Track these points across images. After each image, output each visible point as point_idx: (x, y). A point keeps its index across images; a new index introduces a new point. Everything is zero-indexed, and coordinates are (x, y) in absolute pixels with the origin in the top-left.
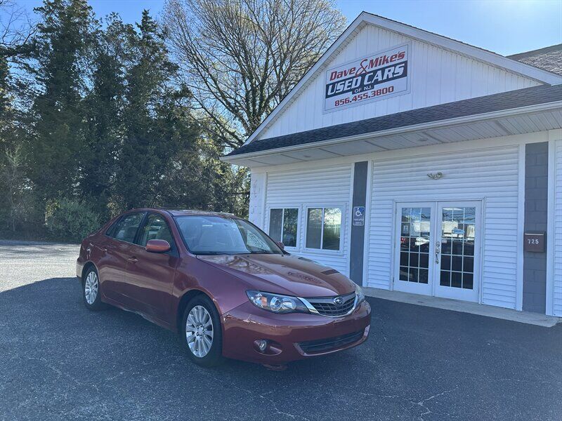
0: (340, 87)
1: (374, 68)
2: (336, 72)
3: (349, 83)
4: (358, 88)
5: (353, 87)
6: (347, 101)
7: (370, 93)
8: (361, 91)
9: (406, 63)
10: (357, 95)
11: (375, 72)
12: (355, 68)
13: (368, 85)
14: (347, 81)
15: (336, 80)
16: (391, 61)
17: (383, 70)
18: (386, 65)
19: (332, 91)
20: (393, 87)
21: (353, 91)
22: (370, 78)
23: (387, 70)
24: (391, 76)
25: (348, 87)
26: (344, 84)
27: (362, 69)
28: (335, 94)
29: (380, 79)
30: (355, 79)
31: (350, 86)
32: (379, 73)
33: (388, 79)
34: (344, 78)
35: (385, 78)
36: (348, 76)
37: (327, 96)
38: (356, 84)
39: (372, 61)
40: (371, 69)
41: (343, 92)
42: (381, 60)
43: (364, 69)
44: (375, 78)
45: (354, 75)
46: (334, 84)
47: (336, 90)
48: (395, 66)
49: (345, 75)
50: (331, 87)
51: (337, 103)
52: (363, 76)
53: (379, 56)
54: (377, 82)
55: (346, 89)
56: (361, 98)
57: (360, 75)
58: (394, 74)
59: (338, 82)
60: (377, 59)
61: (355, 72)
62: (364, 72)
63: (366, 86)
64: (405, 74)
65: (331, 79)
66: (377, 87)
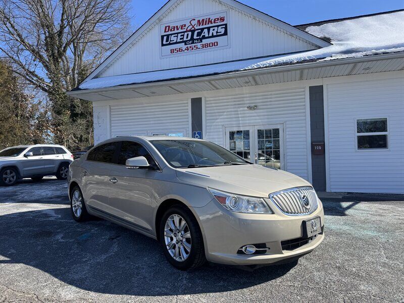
0: (173, 38)
1: (201, 27)
2: (169, 27)
3: (181, 36)
4: (189, 41)
5: (185, 39)
6: (180, 50)
7: (199, 45)
8: (192, 43)
9: (226, 25)
10: (189, 46)
11: (202, 30)
12: (185, 25)
13: (197, 39)
14: (179, 35)
15: (170, 33)
16: (214, 22)
17: (209, 29)
18: (210, 25)
19: (167, 41)
20: (217, 42)
21: (185, 42)
22: (199, 34)
23: (211, 29)
24: (215, 34)
25: (181, 39)
26: (177, 36)
27: (191, 27)
28: (170, 44)
29: (207, 35)
30: (186, 34)
31: (183, 38)
32: (206, 31)
33: (213, 36)
34: (176, 31)
35: (210, 35)
36: (180, 30)
37: (163, 45)
38: (187, 38)
39: (199, 21)
40: (198, 27)
41: (177, 43)
42: (206, 21)
43: (193, 27)
44: (203, 34)
45: (185, 30)
46: (168, 36)
47: (171, 41)
48: (218, 26)
49: (178, 29)
50: (165, 38)
51: (172, 51)
52: (193, 32)
53: (205, 18)
54: (204, 37)
55: (179, 40)
56: (193, 48)
57: (190, 31)
58: (217, 32)
59: (171, 34)
60: (203, 20)
61: (186, 28)
62: (193, 29)
63: (196, 39)
64: (226, 33)
65: (165, 32)
66: (205, 41)
